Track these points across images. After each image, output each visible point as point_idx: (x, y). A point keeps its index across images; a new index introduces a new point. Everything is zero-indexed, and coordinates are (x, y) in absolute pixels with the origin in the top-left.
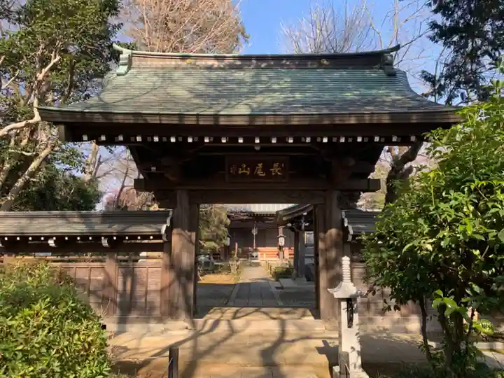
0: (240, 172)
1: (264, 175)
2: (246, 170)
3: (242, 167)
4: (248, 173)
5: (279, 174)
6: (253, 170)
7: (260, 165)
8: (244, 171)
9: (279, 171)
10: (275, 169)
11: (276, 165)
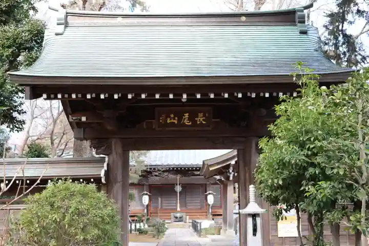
0: (169, 121)
1: (190, 123)
2: (174, 119)
3: (170, 117)
4: (176, 122)
5: (204, 122)
6: (180, 119)
7: (187, 115)
8: (172, 121)
9: (203, 120)
10: (200, 119)
11: (201, 115)
